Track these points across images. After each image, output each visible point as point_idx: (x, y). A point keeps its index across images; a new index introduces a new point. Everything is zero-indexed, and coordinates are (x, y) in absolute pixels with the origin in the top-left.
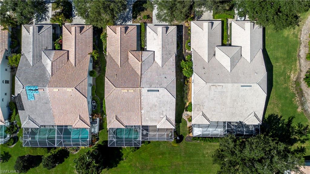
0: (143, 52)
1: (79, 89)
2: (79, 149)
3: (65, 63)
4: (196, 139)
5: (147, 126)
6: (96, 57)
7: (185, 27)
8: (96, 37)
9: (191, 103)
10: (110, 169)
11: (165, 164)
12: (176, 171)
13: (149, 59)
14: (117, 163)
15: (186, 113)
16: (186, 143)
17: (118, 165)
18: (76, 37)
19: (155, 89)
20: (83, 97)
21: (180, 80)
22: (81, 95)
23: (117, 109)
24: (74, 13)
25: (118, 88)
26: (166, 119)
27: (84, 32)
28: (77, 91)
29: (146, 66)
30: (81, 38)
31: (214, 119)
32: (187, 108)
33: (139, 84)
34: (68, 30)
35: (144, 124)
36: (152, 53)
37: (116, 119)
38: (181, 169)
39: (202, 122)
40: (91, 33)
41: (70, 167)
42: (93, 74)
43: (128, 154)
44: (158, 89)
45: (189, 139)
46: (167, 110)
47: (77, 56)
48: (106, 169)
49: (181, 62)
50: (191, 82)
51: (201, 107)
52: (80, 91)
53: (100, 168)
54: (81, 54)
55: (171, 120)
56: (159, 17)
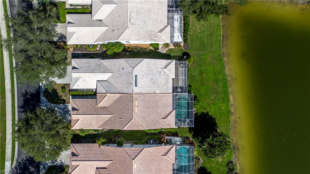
0: (97, 92)
1: (135, 156)
2: (198, 157)
3: (108, 171)
4: (186, 40)
5: (173, 88)
6: (103, 140)
7: (73, 51)
8: (83, 141)
9: (151, 45)
10: (217, 125)
11: (212, 70)
12: (218, 59)
13: (105, 86)
14: (211, 118)
15: (160, 50)
16: (190, 50)
17: (213, 117)
18: (82, 160)
19: (135, 79)
20: (142, 151)
21: (128, 55)
22: (140, 154)
23: (155, 118)
24: (59, 164)
25: (134, 116)
26: (165, 68)
27: (77, 152)
28: (136, 158)
29: (112, 88)
30: (83, 155)
31: (166, 21)
32: (155, 48)
33: (130, 95)
34: (75, 168)
35: (171, 91)
36: (99, 83)
37: (165, 118)
38: (216, 54)
39: (168, 33)
40: (79, 146)
41: (216, 166)
42: (120, 142)
43: (202, 107)
44: (135, 76)
45: (186, 46)
46: (156, 68)
47: (102, 159)
48: (218, 130)
49: (108, 54)
50: (129, 44)
51: (153, 33)
52: (137, 155)
53: (214, 134)
54: (100, 155)
55: (167, 63)
56: (61, 76)
